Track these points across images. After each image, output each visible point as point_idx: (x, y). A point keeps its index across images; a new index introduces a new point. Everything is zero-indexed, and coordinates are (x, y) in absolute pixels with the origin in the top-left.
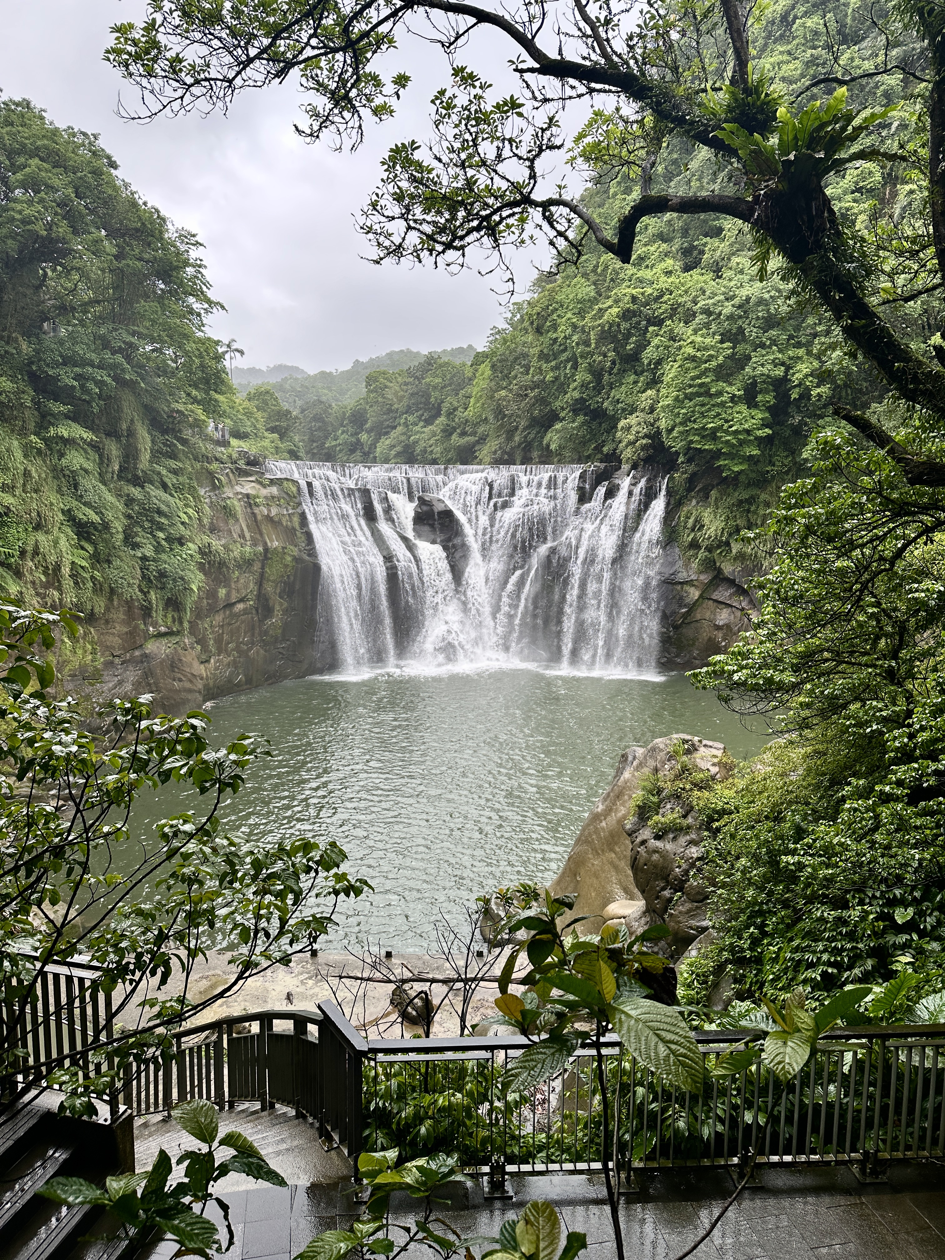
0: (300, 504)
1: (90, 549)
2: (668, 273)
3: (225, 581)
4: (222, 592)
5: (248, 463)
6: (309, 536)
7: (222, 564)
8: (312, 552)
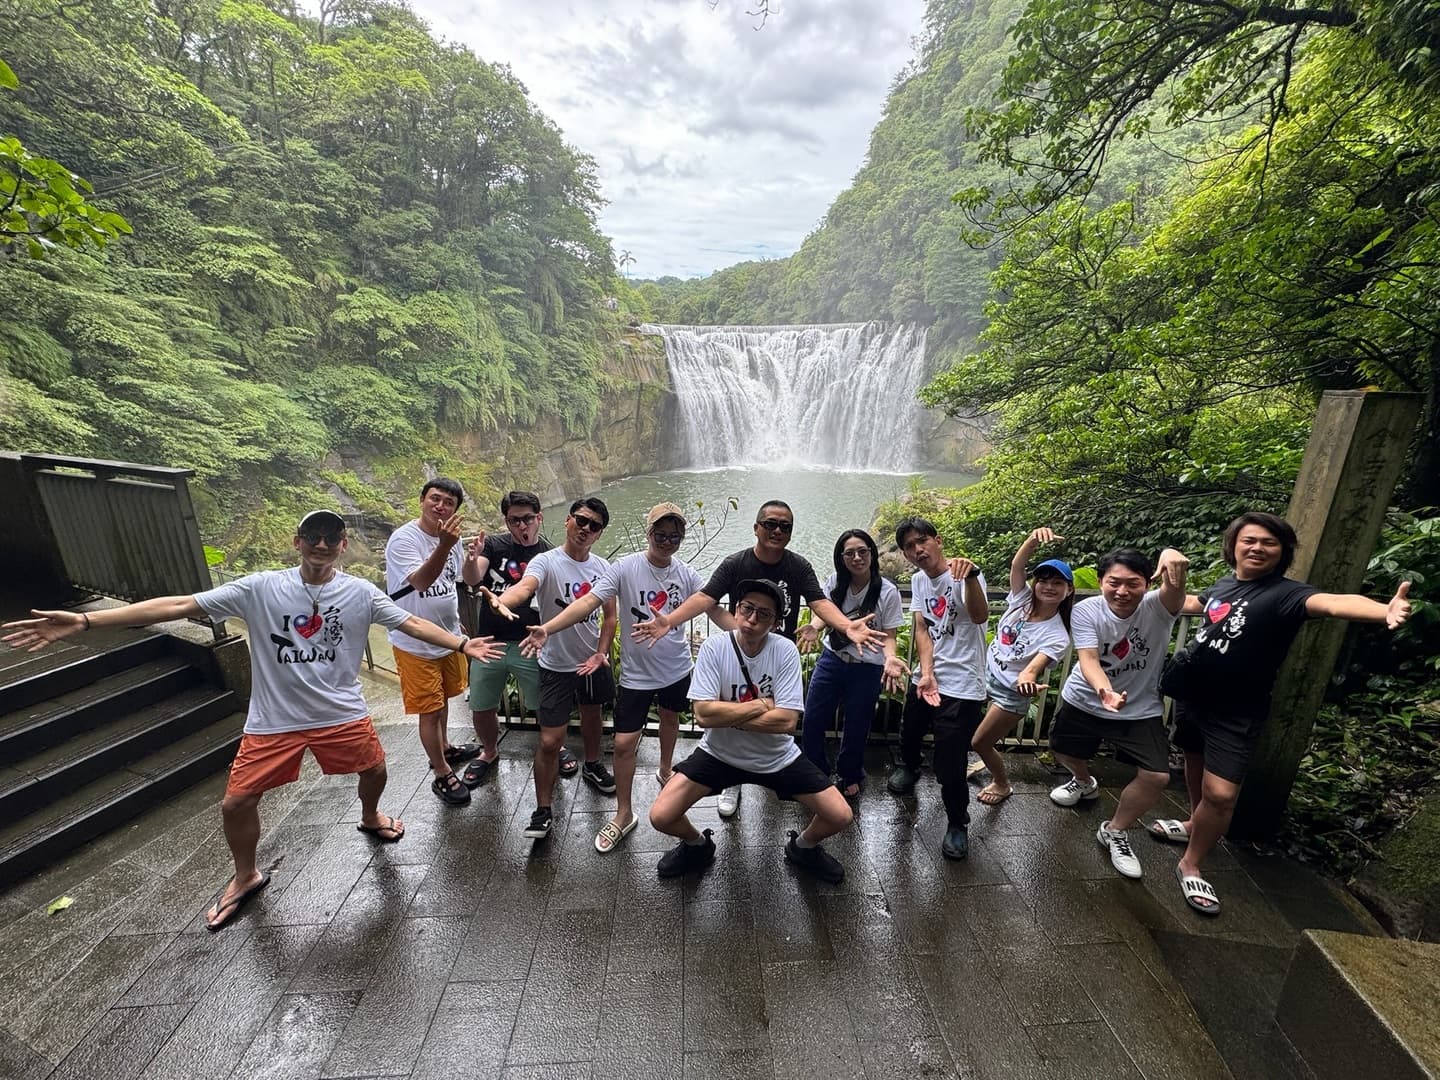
0: (665, 353)
1: (525, 378)
2: (936, 173)
3: (615, 405)
4: (613, 413)
5: (631, 325)
6: (670, 376)
7: (613, 393)
8: (672, 387)
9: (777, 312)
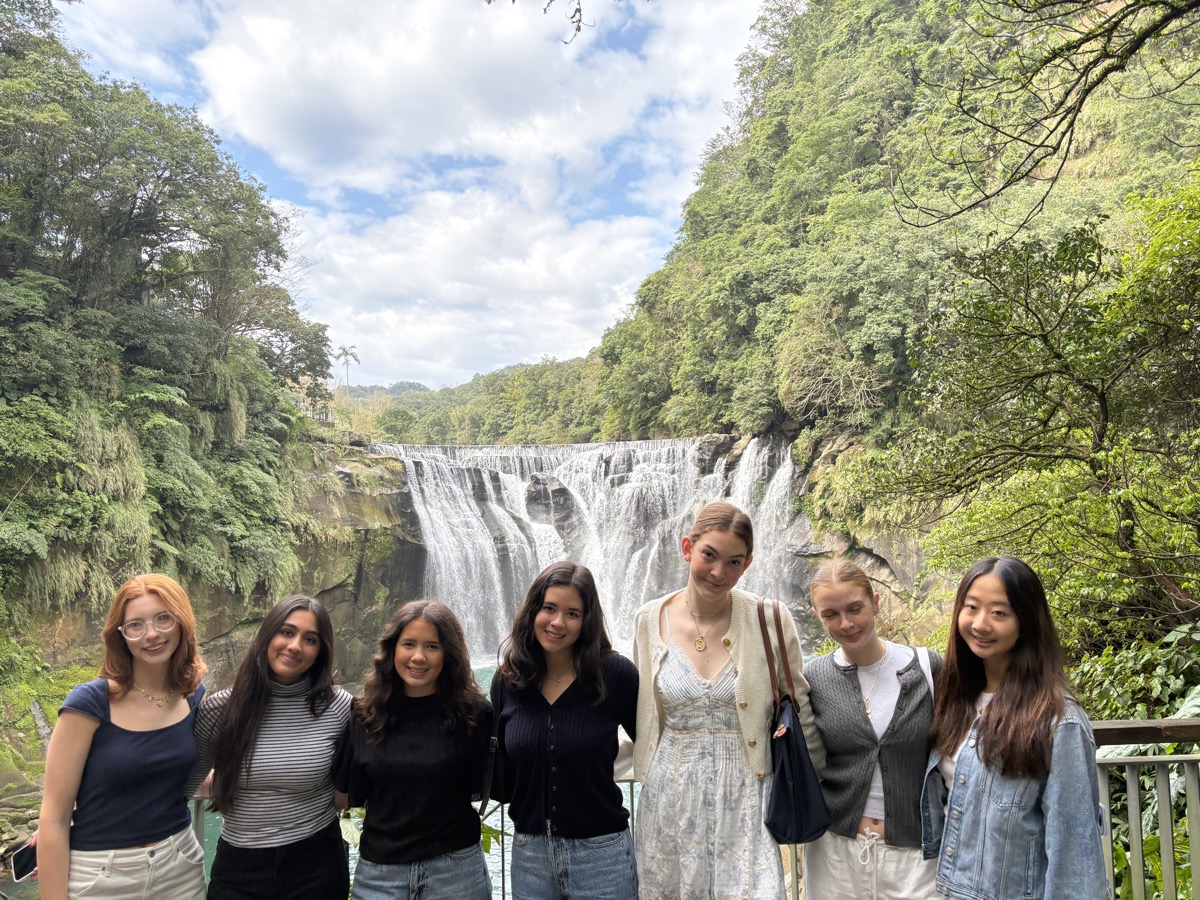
0: (405, 483)
3: (322, 565)
5: (352, 444)
6: (414, 517)
7: (319, 545)
8: (417, 533)
9: (571, 426)
